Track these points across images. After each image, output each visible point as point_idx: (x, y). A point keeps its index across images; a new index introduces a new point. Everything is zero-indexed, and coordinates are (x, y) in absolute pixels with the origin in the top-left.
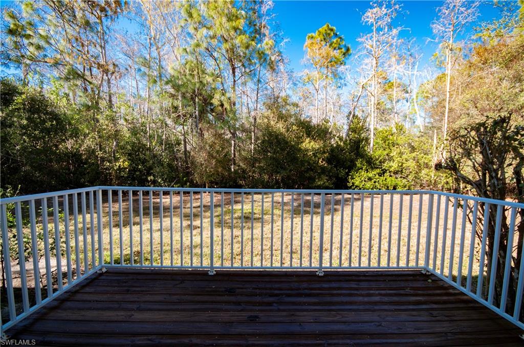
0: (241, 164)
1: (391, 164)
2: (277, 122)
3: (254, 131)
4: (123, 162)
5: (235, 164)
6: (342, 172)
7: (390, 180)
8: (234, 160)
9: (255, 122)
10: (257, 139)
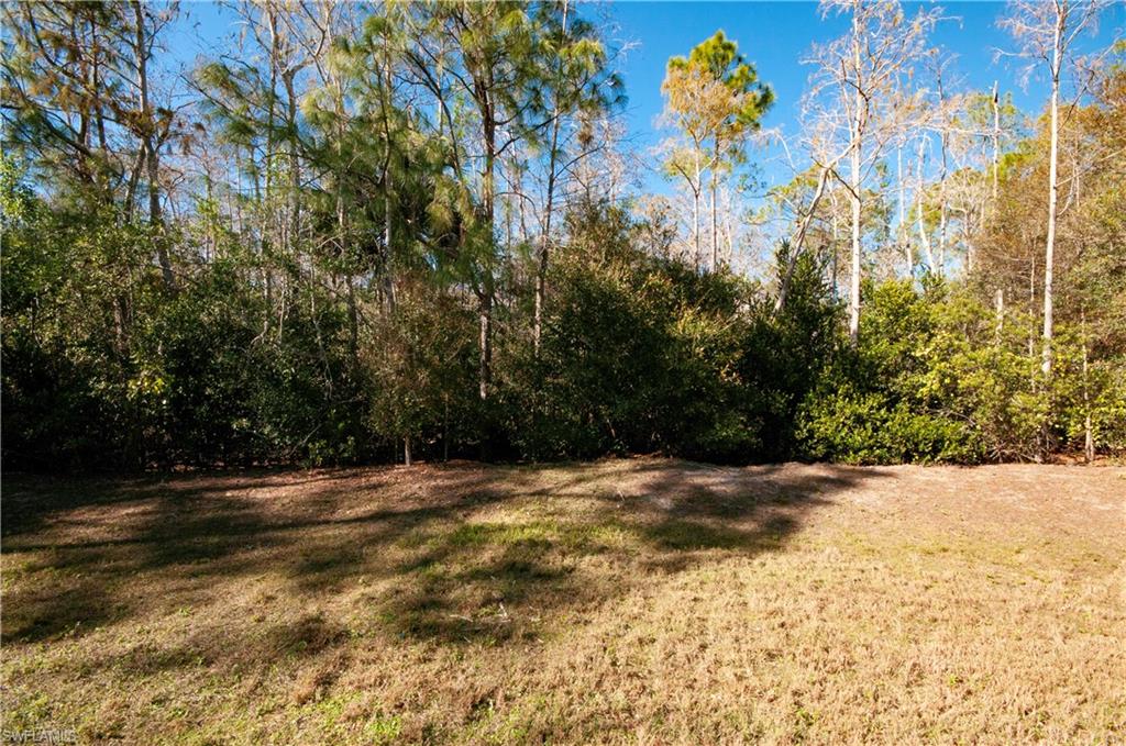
0: (506, 379)
1: (917, 378)
2: (605, 266)
3: (541, 291)
4: (152, 379)
5: (488, 380)
6: (780, 401)
7: (922, 425)
8: (487, 368)
9: (544, 266)
10: (549, 309)
